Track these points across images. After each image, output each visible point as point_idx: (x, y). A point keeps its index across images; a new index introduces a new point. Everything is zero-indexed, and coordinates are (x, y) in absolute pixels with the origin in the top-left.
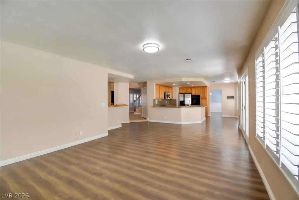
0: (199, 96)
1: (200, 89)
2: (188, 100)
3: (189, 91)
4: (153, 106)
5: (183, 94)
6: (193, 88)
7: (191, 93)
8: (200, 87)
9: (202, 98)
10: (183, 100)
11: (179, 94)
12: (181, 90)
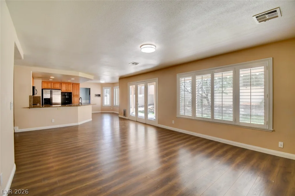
0: (71, 93)
1: (72, 86)
2: (57, 98)
3: (57, 86)
4: (29, 106)
5: (50, 90)
6: (62, 84)
7: (60, 90)
8: (72, 84)
9: (74, 95)
10: (50, 98)
11: (42, 90)
12: (45, 84)
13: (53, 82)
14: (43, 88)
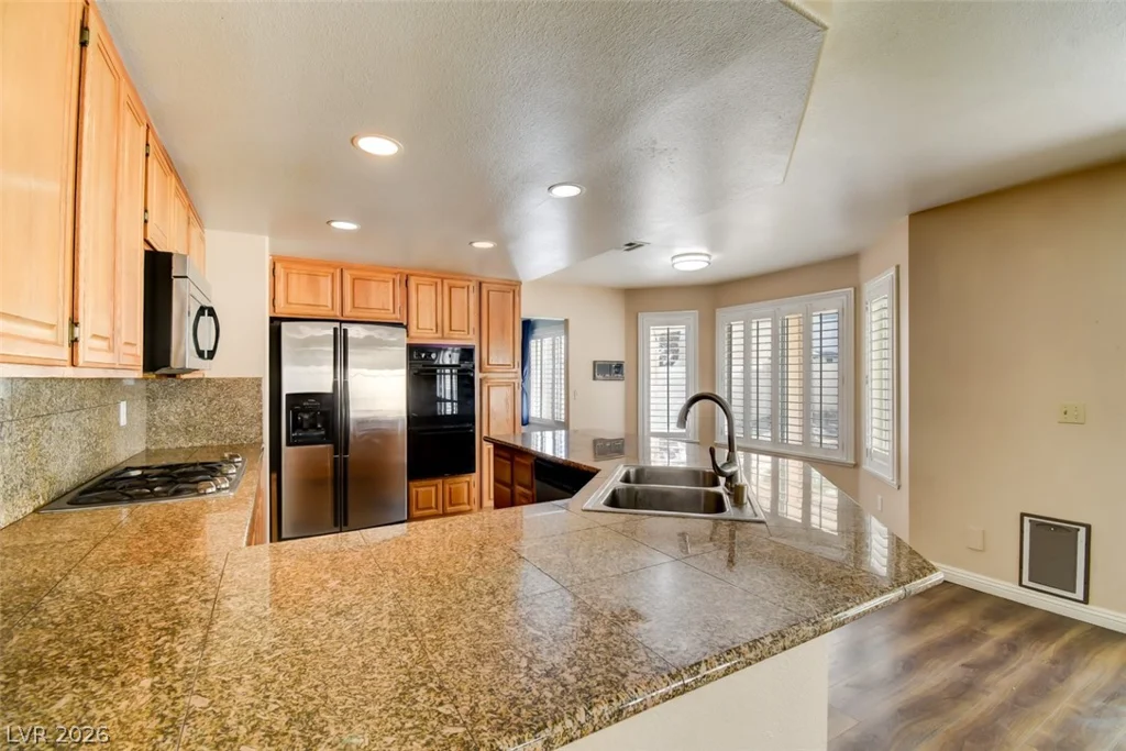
0: (470, 352)
1: (473, 297)
3: (382, 298)
5: (331, 329)
6: (413, 282)
7: (399, 325)
8: (473, 285)
9: (485, 366)
10: (329, 390)
11: (276, 325)
12: (294, 279)
13: (350, 268)
14: (281, 311)
